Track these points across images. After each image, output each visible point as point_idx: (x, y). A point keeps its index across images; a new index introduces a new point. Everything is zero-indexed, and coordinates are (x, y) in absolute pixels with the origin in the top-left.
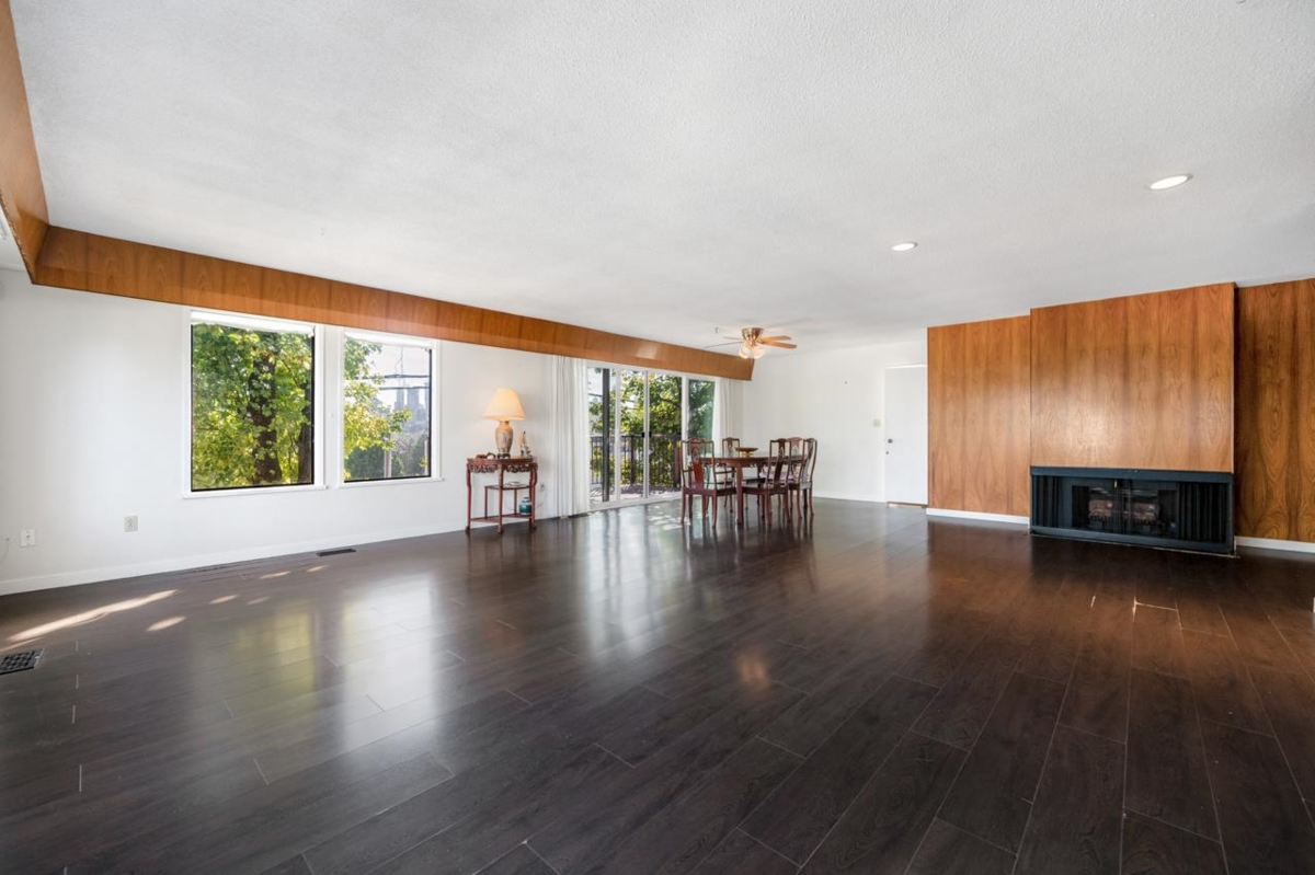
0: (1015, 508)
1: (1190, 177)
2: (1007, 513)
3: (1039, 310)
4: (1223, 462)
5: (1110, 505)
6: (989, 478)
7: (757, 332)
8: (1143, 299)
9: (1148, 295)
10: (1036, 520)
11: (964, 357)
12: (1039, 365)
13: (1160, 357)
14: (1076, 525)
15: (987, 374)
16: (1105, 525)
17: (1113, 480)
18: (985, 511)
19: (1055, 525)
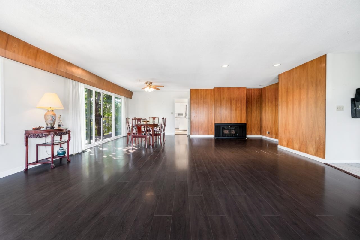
0: (209, 133)
1: (281, 64)
2: (208, 135)
3: (216, 88)
4: (245, 121)
5: (227, 131)
6: (204, 127)
7: (151, 83)
8: (233, 88)
9: (234, 88)
10: (216, 136)
11: (199, 97)
12: (216, 100)
13: (236, 100)
14: (223, 136)
15: (204, 101)
16: (228, 135)
17: (229, 126)
18: (203, 135)
19: (219, 136)
